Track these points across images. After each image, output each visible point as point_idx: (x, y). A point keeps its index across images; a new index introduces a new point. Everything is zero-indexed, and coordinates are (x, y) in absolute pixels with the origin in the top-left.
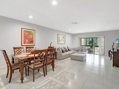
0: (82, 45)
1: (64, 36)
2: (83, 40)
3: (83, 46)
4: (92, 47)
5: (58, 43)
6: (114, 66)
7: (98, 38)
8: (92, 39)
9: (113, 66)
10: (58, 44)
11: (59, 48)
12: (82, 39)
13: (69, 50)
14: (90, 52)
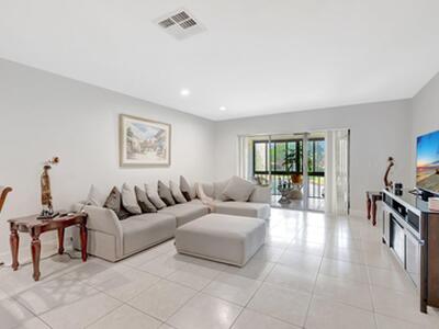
0: (257, 170)
1: (167, 128)
2: (261, 148)
3: (263, 173)
4: (296, 176)
5: (126, 161)
6: (429, 308)
7: (323, 139)
8: (298, 144)
9: (424, 310)
10: (121, 165)
11: (124, 187)
12: (257, 145)
13: (186, 195)
14: (290, 198)
